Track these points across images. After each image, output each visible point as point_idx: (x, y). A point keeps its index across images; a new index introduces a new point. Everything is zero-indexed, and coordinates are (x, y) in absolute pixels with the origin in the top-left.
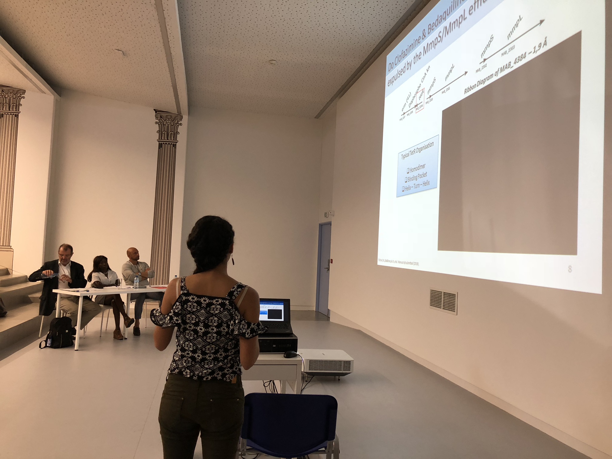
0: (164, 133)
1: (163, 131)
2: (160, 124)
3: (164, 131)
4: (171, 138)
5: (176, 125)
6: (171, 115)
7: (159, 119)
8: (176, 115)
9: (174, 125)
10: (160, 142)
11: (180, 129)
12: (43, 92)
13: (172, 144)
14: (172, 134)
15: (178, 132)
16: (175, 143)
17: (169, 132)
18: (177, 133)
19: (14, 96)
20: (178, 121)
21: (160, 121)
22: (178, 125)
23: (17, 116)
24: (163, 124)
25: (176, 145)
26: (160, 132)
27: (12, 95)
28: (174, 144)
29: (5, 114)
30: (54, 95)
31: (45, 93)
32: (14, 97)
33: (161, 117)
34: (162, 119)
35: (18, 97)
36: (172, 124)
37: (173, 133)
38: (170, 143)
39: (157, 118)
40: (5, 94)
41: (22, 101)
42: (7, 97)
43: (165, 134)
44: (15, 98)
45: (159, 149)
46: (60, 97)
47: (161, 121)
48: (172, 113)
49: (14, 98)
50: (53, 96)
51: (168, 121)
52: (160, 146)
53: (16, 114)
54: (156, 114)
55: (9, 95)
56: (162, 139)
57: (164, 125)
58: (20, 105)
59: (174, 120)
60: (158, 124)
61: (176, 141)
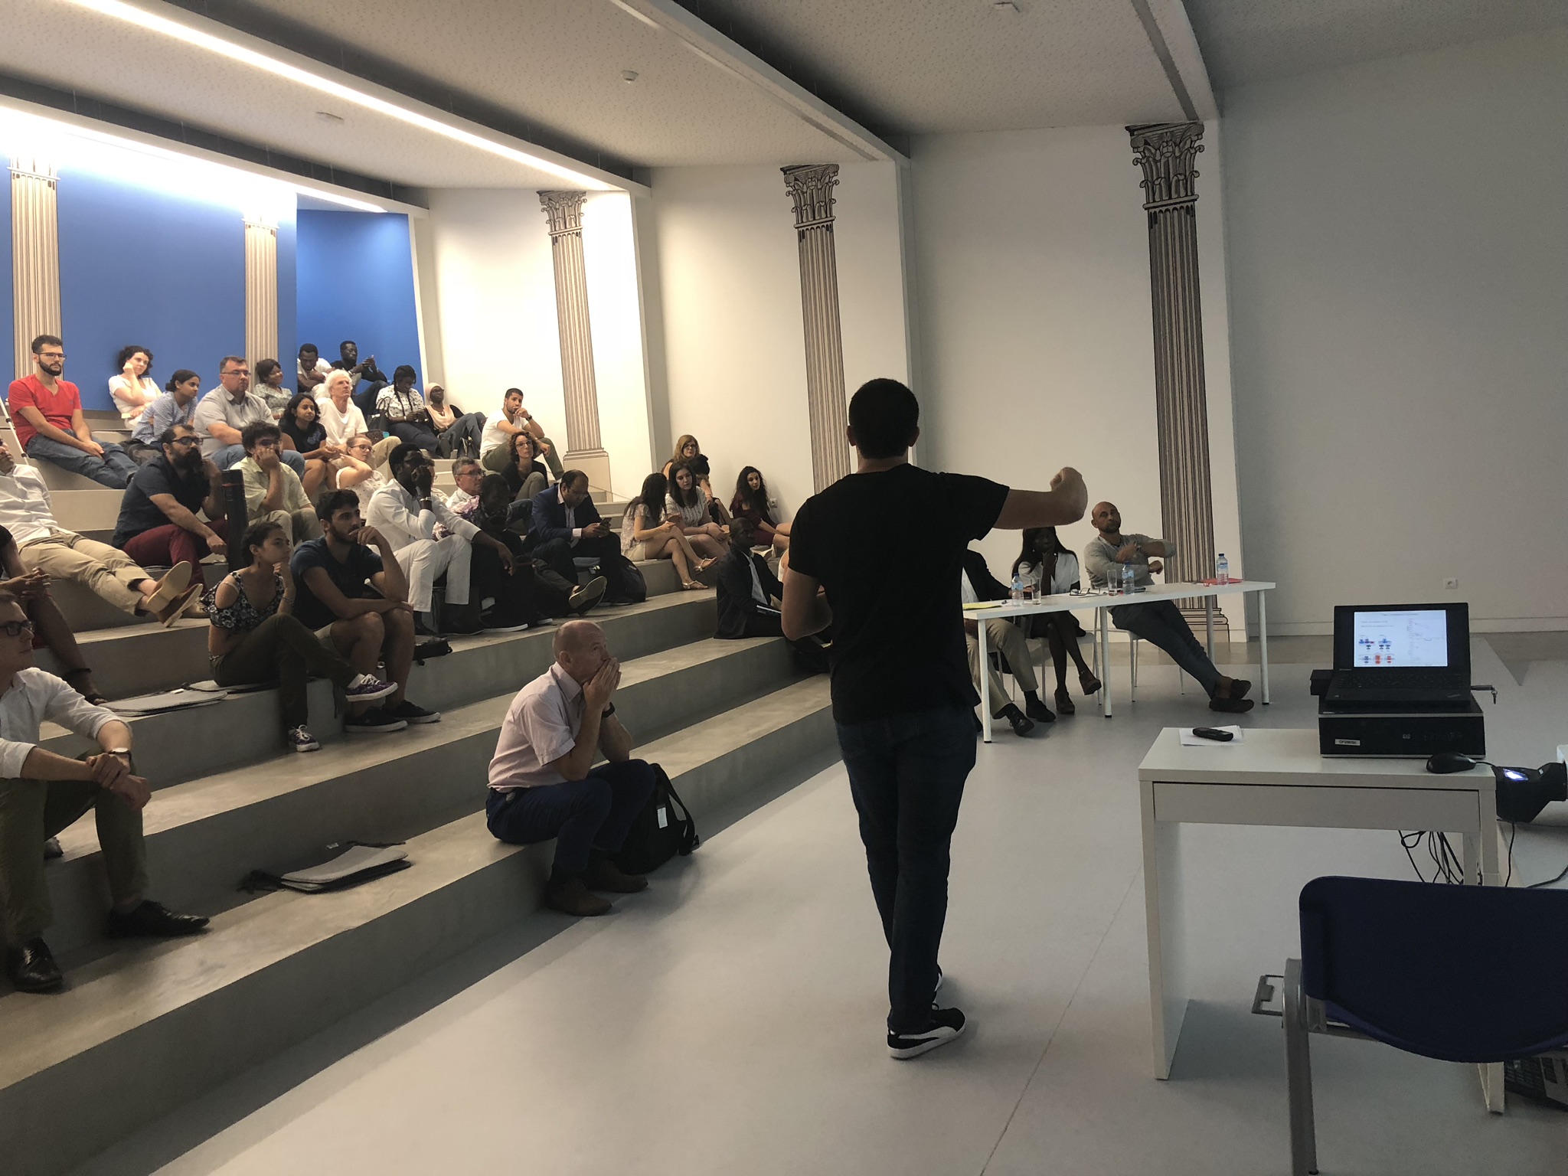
0: (1160, 184)
1: (1155, 178)
2: (1145, 161)
3: (1157, 179)
4: (1178, 192)
5: (1189, 154)
6: (1172, 129)
7: (1141, 149)
8: (1184, 127)
9: (1181, 154)
10: (1150, 211)
11: (1201, 162)
12: (873, 159)
13: (1182, 207)
14: (1181, 182)
15: (1196, 172)
16: (1189, 204)
17: (1171, 176)
18: (1194, 173)
19: (819, 184)
20: (1192, 142)
21: (1145, 153)
22: (1193, 151)
23: (830, 228)
24: (1154, 160)
25: (1192, 208)
26: (1148, 184)
27: (814, 183)
28: (1187, 206)
29: (807, 229)
30: (895, 159)
31: (876, 160)
32: (819, 187)
33: (1146, 143)
34: (1150, 147)
35: (827, 183)
36: (1177, 154)
37: (1183, 177)
38: (1178, 206)
39: (1135, 148)
40: (801, 185)
41: (836, 192)
42: (805, 190)
43: (1162, 185)
44: (821, 189)
45: (1152, 228)
46: (909, 158)
47: (1147, 154)
48: (1171, 124)
49: (818, 189)
50: (894, 162)
51: (1165, 150)
52: (1153, 220)
53: (827, 225)
54: (1133, 137)
55: (810, 184)
56: (1157, 200)
57: (1156, 162)
58: (832, 201)
59: (1180, 143)
60: (1141, 163)
61: (1193, 198)
